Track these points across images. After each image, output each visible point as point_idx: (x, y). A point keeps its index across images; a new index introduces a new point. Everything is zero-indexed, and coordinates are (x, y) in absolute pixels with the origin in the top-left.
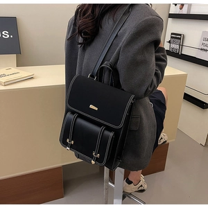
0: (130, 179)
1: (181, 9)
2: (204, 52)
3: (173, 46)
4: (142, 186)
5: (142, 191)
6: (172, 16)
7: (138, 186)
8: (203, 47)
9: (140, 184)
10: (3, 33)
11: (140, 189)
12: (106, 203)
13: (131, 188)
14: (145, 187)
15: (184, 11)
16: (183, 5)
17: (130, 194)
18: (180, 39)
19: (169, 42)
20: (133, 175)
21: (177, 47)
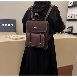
1: (71, 18)
3: (69, 30)
6: (68, 20)
15: (73, 18)
16: (72, 16)
18: (72, 27)
19: (67, 29)
21: (71, 30)
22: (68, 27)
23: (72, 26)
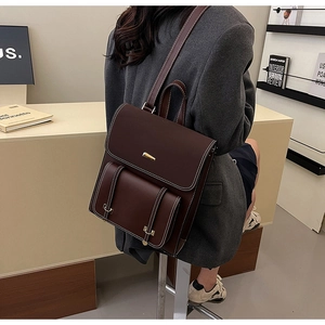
0: (200, 281)
1: (286, 17)
2: (321, 86)
3: (273, 75)
4: (218, 293)
5: (219, 300)
7: (212, 292)
8: (319, 78)
9: (215, 290)
10: (7, 51)
11: (216, 297)
12: (162, 317)
13: (201, 296)
14: (224, 294)
16: (289, 11)
17: (200, 305)
18: (284, 64)
20: (205, 275)
21: (279, 77)
22: (271, 62)
23: (285, 58)
